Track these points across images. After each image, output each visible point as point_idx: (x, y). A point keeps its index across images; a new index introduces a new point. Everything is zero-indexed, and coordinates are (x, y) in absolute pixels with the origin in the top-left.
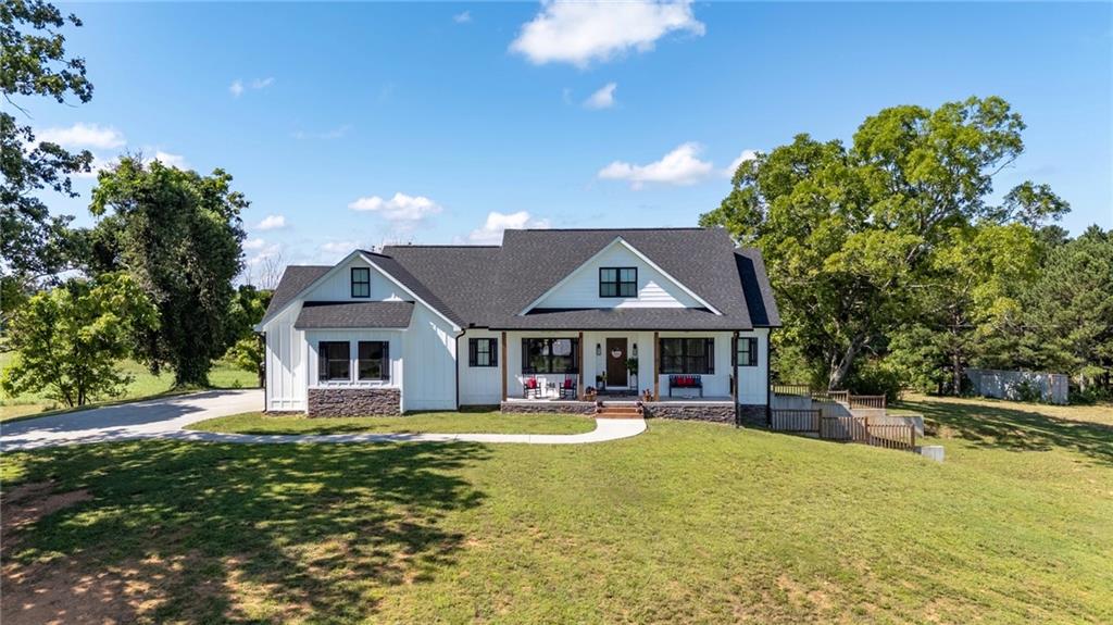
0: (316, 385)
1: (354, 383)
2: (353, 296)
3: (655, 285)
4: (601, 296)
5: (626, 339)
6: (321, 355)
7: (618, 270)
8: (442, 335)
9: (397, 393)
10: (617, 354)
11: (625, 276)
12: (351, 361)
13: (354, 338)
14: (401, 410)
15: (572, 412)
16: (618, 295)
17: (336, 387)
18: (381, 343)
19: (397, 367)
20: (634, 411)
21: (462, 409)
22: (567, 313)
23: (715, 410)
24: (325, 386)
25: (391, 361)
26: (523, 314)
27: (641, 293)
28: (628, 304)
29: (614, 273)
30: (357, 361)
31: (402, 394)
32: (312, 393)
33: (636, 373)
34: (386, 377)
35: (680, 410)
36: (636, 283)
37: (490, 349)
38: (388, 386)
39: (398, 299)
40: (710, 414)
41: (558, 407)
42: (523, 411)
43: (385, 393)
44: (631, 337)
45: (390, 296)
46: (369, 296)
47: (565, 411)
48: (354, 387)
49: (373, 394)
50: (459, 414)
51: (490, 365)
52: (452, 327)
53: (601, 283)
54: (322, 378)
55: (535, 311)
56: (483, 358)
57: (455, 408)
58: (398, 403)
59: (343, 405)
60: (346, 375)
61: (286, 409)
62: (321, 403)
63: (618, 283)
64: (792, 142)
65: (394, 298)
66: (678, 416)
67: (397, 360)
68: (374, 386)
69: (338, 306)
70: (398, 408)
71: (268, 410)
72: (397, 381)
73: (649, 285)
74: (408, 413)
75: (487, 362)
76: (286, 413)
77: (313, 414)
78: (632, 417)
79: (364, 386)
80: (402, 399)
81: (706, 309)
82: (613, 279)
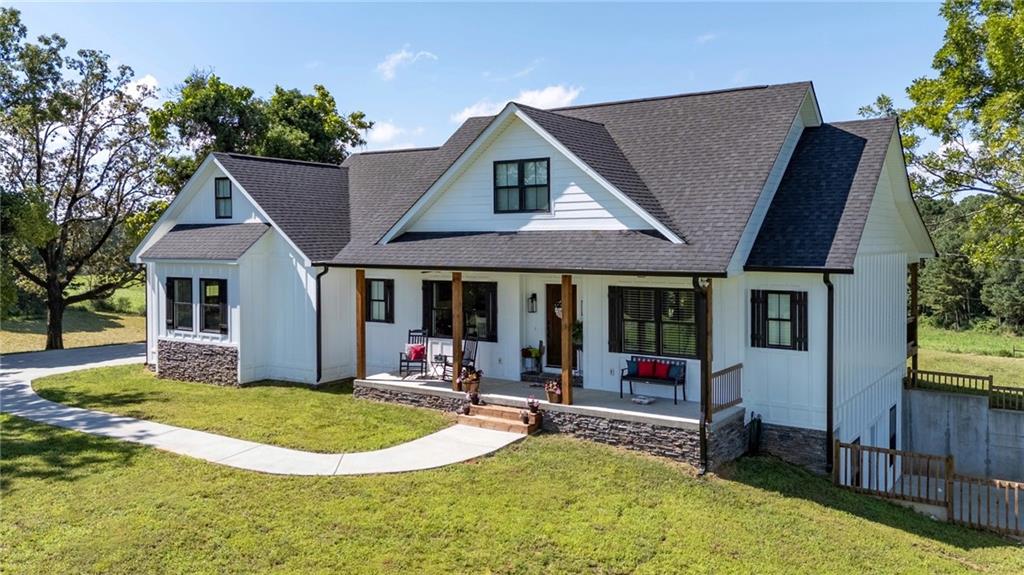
0: (163, 335)
1: (196, 335)
2: (218, 217)
3: (579, 191)
4: (496, 211)
5: (575, 288)
6: (167, 296)
7: (521, 164)
8: (301, 271)
9: (234, 353)
10: (561, 311)
11: (533, 176)
12: (194, 306)
13: (196, 273)
14: (239, 379)
15: (441, 407)
16: (523, 208)
17: (180, 339)
18: (221, 281)
19: (234, 317)
20: (517, 417)
23: (664, 433)
24: (171, 337)
25: (229, 307)
26: (386, 242)
27: (556, 205)
28: (536, 224)
29: (513, 170)
30: (198, 306)
31: (239, 356)
32: (161, 346)
34: (225, 330)
35: (603, 425)
36: (548, 185)
37: (386, 295)
38: (226, 343)
39: (258, 220)
40: (655, 440)
41: (423, 397)
43: (224, 352)
44: (583, 285)
45: (250, 217)
46: (232, 216)
47: (431, 405)
48: (198, 341)
49: (212, 353)
51: (385, 320)
53: (496, 188)
54: (170, 326)
55: (406, 237)
56: (379, 310)
57: (316, 381)
58: (235, 369)
59: (186, 365)
60: (189, 324)
62: (169, 360)
63: (522, 188)
65: (252, 221)
67: (236, 307)
68: (214, 342)
70: (236, 375)
71: (149, 362)
72: (234, 336)
73: (568, 190)
74: (245, 384)
75: (382, 316)
77: (163, 374)
78: (508, 429)
79: (207, 342)
80: (239, 362)
81: (655, 233)
82: (514, 181)
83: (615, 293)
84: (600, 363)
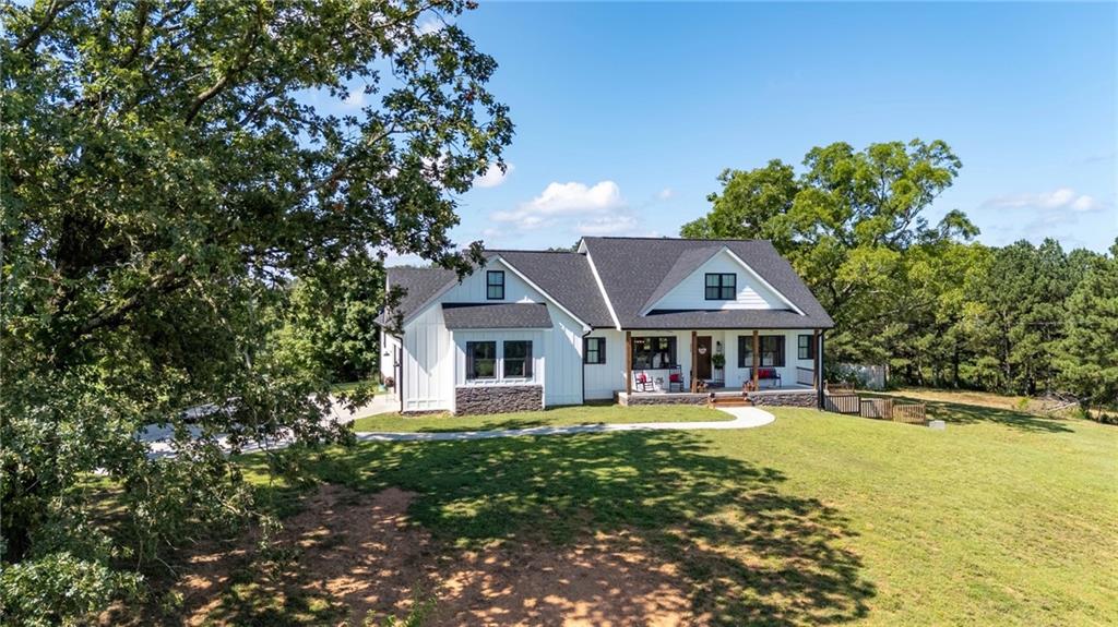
0: (464, 384)
1: (500, 381)
2: (488, 298)
3: (749, 289)
4: (706, 299)
5: (710, 338)
6: (468, 355)
7: (721, 275)
8: (570, 334)
9: (539, 389)
10: (703, 351)
11: (727, 282)
12: (497, 361)
13: (500, 338)
14: (543, 405)
15: (687, 403)
16: (720, 298)
17: (482, 385)
18: (525, 342)
19: (539, 365)
20: (742, 400)
21: (586, 403)
22: (681, 314)
23: (802, 397)
24: (472, 384)
25: (534, 359)
26: (644, 315)
27: (739, 296)
28: (728, 305)
29: (717, 278)
30: (502, 360)
31: (544, 390)
32: (460, 393)
33: (721, 368)
34: (529, 375)
35: (775, 398)
36: (735, 287)
37: (599, 347)
38: (531, 383)
39: (530, 301)
40: (797, 401)
41: (676, 398)
42: (646, 403)
43: (528, 390)
44: (715, 336)
45: (522, 299)
46: (503, 298)
47: (681, 402)
48: (499, 385)
49: (517, 391)
50: (584, 408)
51: (599, 362)
52: (582, 327)
53: (706, 287)
54: (469, 377)
55: (654, 312)
56: (593, 356)
57: (581, 402)
58: (541, 399)
59: (489, 403)
60: (491, 374)
61: (422, 409)
62: (468, 401)
63: (720, 287)
64: (766, 166)
65: (526, 300)
66: (773, 403)
67: (540, 358)
68: (518, 384)
69: (477, 308)
70: (540, 403)
71: (405, 410)
72: (539, 377)
73: (746, 289)
74: (548, 408)
75: (595, 360)
76: (422, 413)
77: (460, 412)
78: (743, 405)
79: (509, 384)
80: (543, 395)
81: (791, 311)
82: (716, 284)
83: (742, 340)
84: (733, 373)
